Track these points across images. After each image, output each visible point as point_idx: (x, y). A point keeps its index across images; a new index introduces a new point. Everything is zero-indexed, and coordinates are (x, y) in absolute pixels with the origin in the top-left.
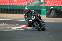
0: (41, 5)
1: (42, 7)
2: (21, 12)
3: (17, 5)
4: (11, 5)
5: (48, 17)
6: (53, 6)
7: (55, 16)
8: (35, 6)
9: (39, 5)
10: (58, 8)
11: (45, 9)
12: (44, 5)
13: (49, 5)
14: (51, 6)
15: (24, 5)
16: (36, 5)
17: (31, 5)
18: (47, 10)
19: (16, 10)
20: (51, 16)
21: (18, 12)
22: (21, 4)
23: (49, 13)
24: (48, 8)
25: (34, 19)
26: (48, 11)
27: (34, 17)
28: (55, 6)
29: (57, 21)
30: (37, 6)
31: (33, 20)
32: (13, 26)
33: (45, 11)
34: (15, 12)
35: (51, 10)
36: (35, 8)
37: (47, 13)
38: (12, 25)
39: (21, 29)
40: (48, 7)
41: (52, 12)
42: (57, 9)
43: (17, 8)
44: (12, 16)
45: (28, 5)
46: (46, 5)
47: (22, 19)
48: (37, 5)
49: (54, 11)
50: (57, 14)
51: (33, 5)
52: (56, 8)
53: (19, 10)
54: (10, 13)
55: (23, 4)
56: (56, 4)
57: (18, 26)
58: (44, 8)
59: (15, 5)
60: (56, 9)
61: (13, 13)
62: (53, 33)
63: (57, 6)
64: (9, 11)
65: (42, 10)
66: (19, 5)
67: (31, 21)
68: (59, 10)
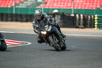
2: (5, 18)
6: (57, 8)
7: (61, 24)
8: (28, 9)
9: (35, 6)
12: (42, 7)
13: (50, 8)
14: (54, 8)
16: (29, 6)
17: (21, 7)
22: (5, 5)
25: (49, 30)
27: (50, 27)
28: (61, 8)
30: (31, 9)
31: (47, 32)
35: (54, 15)
36: (28, 11)
40: (49, 9)
41: (56, 18)
42: (65, 14)
45: (17, 7)
46: (46, 7)
48: (31, 7)
49: (59, 17)
50: (64, 22)
51: (25, 7)
52: (62, 11)
53: (2, 14)
55: (8, 5)
56: (62, 6)
60: (63, 13)
63: (65, 8)
66: (2, 6)
67: (45, 33)
68: (67, 15)
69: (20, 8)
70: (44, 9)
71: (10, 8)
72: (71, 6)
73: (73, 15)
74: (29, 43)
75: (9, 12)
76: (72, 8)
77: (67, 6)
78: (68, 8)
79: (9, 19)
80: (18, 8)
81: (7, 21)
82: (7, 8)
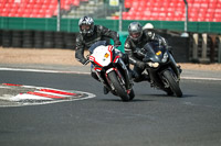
1: (115, 24)
2: (38, 41)
3: (24, 16)
4: (3, 15)
6: (152, 19)
9: (104, 16)
10: (170, 29)
11: (123, 30)
12: (120, 18)
13: (137, 19)
14: (144, 19)
15: (48, 16)
16: (92, 15)
17: (73, 17)
19: (21, 33)
21: (27, 41)
22: (38, 13)
28: (160, 19)
33: (125, 36)
42: (168, 32)
43: (24, 27)
45: (64, 17)
46: (129, 18)
52: (162, 27)
53: (33, 33)
55: (44, 14)
56: (163, 14)
58: (121, 27)
59: (17, 15)
60: (165, 31)
61: (10, 45)
63: (168, 19)
66: (31, 16)
68: (173, 35)
69: (72, 20)
71: (49, 20)
72: (181, 16)
73: (186, 35)
74: (91, 96)
75: (47, 28)
76: (184, 19)
77: (174, 16)
78: (176, 20)
79: (48, 43)
80: (66, 20)
81: (42, 46)
82: (44, 19)
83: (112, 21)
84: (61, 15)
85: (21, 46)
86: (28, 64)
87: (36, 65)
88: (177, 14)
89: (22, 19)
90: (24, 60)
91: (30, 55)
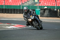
0: (35, 5)
1: (37, 7)
3: (12, 5)
4: (6, 5)
5: (42, 17)
6: (47, 6)
7: (49, 15)
9: (33, 5)
10: (51, 8)
12: (38, 5)
13: (43, 5)
14: (45, 5)
15: (18, 5)
18: (41, 9)
19: (11, 10)
20: (45, 16)
21: (13, 12)
22: (16, 4)
23: (43, 12)
24: (42, 8)
26: (42, 11)
28: (49, 6)
29: (51, 20)
30: (31, 6)
31: (32, 19)
32: (8, 26)
33: (39, 10)
34: (10, 12)
35: (45, 10)
37: (41, 13)
38: (7, 24)
39: (16, 28)
41: (46, 12)
43: (12, 8)
44: (7, 16)
45: (23, 5)
46: (40, 5)
47: (17, 18)
48: (31, 5)
49: (48, 11)
51: (28, 5)
52: (49, 8)
53: (14, 10)
54: (5, 12)
55: (17, 4)
56: (50, 4)
57: (13, 26)
58: (38, 8)
59: (10, 5)
60: (50, 9)
61: (8, 13)
62: (47, 33)
63: (51, 6)
64: (4, 11)
65: (36, 10)
66: (14, 5)
67: (30, 20)
68: (52, 10)
70: (39, 6)
71: (19, 6)
72: (55, 5)
73: (56, 10)
75: (18, 8)
76: (55, 6)
77: (53, 5)
78: (53, 6)
79: (18, 12)
81: (17, 13)
82: (17, 6)
83: (36, 6)
84: (22, 4)
85: (11, 13)
86: (13, 18)
87: (15, 18)
88: (53, 4)
89: (11, 6)
90: (12, 17)
91: (13, 16)
